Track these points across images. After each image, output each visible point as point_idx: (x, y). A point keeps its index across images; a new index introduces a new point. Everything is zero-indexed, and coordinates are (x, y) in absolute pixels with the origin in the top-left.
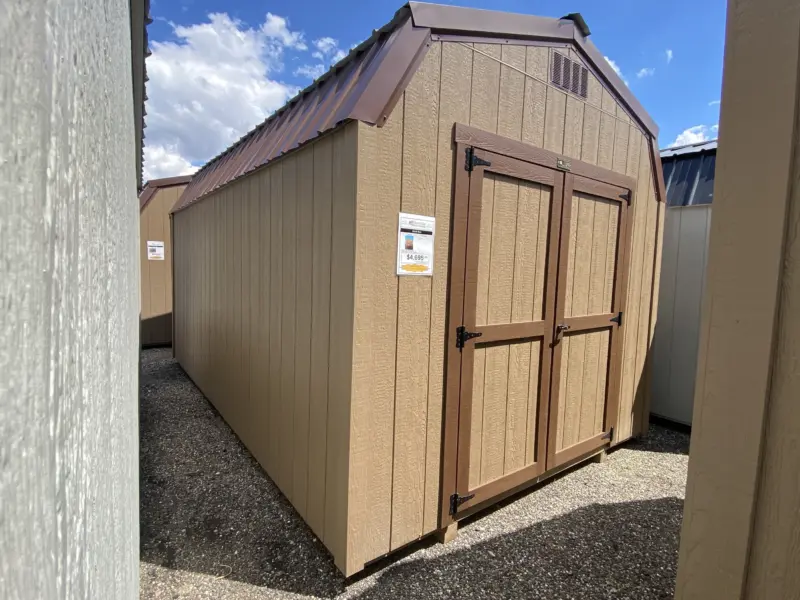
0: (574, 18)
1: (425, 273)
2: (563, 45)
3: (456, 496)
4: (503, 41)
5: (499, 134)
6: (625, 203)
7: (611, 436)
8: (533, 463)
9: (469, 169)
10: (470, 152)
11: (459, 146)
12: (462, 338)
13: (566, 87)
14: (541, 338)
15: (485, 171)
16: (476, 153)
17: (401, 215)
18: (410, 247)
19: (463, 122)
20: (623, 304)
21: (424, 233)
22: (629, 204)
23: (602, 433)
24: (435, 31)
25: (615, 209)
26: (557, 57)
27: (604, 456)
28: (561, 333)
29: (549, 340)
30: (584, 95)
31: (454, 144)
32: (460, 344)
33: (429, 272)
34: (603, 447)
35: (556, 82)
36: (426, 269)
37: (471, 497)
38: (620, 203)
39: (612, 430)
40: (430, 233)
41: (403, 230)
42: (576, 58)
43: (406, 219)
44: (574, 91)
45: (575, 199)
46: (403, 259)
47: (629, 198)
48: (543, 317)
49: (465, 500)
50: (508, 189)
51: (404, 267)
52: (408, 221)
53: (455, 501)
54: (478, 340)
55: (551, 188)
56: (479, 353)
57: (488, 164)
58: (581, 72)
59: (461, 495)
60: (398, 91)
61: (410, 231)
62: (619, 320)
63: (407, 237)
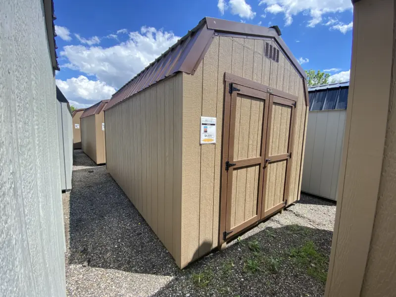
0: (275, 28)
1: (212, 142)
2: (270, 39)
3: (225, 232)
4: (245, 37)
5: (243, 77)
6: (293, 107)
7: (286, 203)
8: (256, 216)
9: (231, 92)
10: (231, 85)
11: (227, 82)
12: (228, 166)
13: (270, 57)
14: (259, 164)
15: (238, 93)
16: (234, 85)
17: (202, 117)
18: (206, 131)
19: (228, 72)
20: (292, 149)
21: (211, 125)
22: (295, 107)
23: (282, 202)
24: (216, 31)
25: (290, 110)
26: (267, 44)
27: (283, 211)
28: (267, 163)
29: (262, 166)
30: (277, 61)
31: (225, 82)
32: (227, 169)
33: (214, 142)
34: (282, 208)
35: (266, 55)
36: (212, 140)
37: (231, 232)
38: (291, 107)
39: (286, 200)
40: (214, 125)
41: (203, 124)
42: (275, 45)
43: (204, 119)
44: (274, 59)
45: (274, 106)
46: (203, 137)
47: (295, 105)
48: (261, 156)
49: (229, 234)
50: (247, 101)
51: (203, 141)
52: (205, 120)
53: (225, 234)
54: (235, 167)
55: (264, 100)
56: (235, 172)
57: (239, 90)
58: (276, 51)
59: (227, 232)
60: (201, 58)
61: (206, 124)
62: (290, 156)
63: (204, 127)
